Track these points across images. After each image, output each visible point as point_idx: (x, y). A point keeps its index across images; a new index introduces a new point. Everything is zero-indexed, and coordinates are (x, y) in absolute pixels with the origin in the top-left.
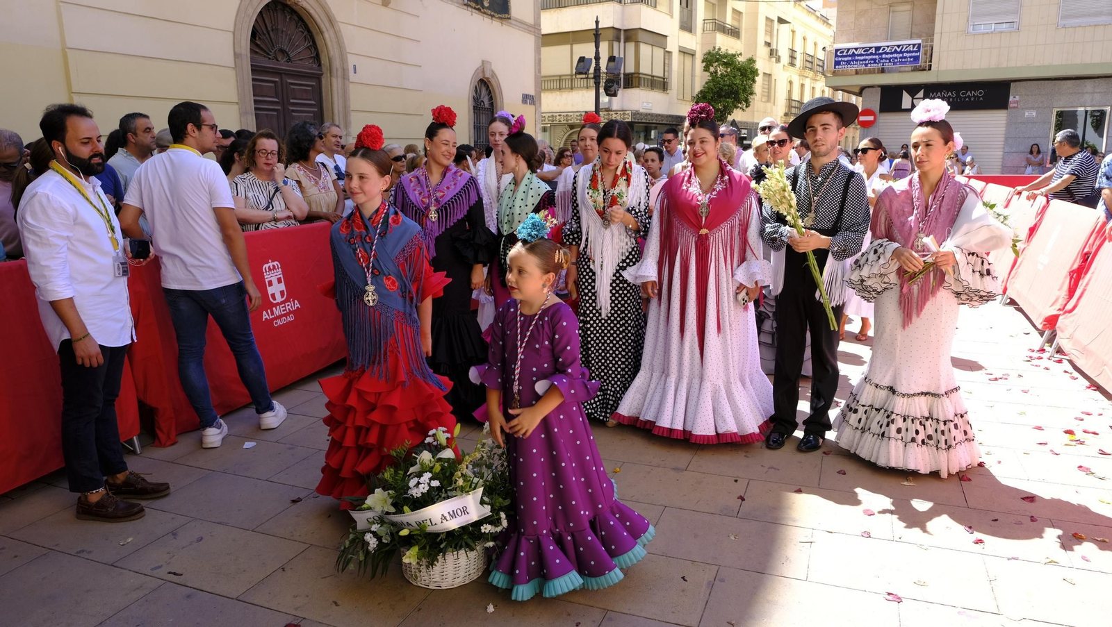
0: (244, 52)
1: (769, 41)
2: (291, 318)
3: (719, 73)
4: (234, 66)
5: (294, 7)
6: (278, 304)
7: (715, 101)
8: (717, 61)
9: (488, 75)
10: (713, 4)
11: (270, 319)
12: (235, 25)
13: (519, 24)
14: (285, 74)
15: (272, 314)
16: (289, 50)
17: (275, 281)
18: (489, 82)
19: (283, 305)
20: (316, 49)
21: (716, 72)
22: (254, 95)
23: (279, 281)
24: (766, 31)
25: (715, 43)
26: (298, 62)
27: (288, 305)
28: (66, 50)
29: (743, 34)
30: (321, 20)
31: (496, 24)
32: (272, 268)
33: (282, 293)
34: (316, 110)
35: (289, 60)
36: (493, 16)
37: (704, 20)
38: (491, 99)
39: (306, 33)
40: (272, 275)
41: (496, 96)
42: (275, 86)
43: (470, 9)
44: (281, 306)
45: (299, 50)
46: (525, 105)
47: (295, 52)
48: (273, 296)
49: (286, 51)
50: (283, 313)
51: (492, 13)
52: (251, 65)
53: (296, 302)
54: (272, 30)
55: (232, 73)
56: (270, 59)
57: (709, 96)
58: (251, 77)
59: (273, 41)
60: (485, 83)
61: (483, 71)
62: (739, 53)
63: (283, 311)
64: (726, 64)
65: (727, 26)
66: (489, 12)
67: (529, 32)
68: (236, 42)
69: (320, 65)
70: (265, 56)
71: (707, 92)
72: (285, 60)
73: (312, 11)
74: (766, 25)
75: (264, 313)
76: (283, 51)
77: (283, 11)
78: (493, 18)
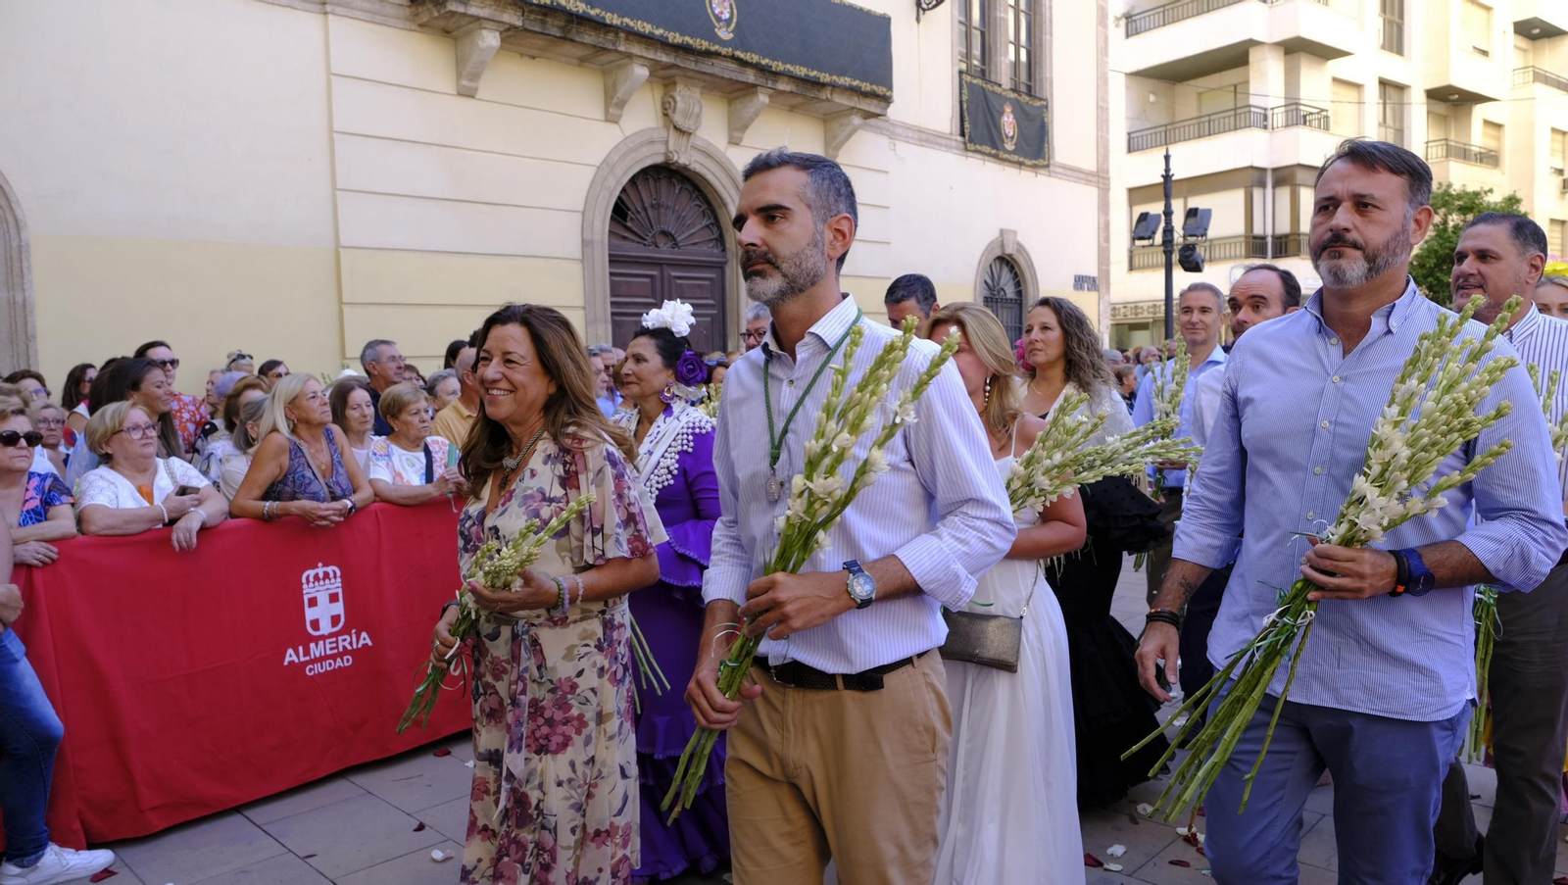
0: (597, 237)
1: (1560, 167)
2: (347, 661)
3: (1451, 224)
4: (581, 258)
5: (686, 173)
6: (323, 638)
7: (1442, 271)
8: (1444, 206)
9: (1009, 250)
10: (1445, 117)
11: (300, 663)
12: (586, 203)
13: (1069, 173)
14: (668, 265)
15: (307, 652)
16: (676, 233)
17: (323, 599)
18: (1014, 260)
19: (334, 639)
20: (719, 228)
21: (1445, 222)
22: (613, 295)
23: (333, 598)
24: (1553, 150)
25: (1448, 177)
26: (690, 248)
27: (344, 640)
28: (341, 250)
29: (1507, 158)
30: (724, 187)
31: (1027, 175)
32: (321, 576)
33: (335, 620)
34: (715, 312)
35: (676, 245)
36: (1020, 164)
37: (1427, 143)
38: (1018, 284)
39: (704, 207)
40: (320, 588)
41: (1025, 281)
42: (652, 281)
43: (979, 156)
44: (328, 641)
45: (693, 231)
46: (1081, 292)
47: (683, 236)
48: (315, 624)
49: (670, 234)
50: (329, 652)
51: (1021, 159)
52: (610, 255)
53: (364, 635)
54: (652, 206)
55: (576, 269)
56: (645, 245)
57: (1431, 262)
58: (607, 270)
59: (651, 218)
60: (1008, 263)
61: (1002, 246)
62: (1486, 189)
63: (331, 649)
64: (1463, 210)
65: (1473, 148)
66: (1015, 158)
67: (1088, 182)
68: (585, 225)
69: (724, 250)
70: (638, 242)
71: (1427, 257)
72: (670, 244)
73: (709, 177)
74: (1553, 141)
75: (290, 651)
76: (665, 234)
77: (670, 178)
78: (1023, 167)
